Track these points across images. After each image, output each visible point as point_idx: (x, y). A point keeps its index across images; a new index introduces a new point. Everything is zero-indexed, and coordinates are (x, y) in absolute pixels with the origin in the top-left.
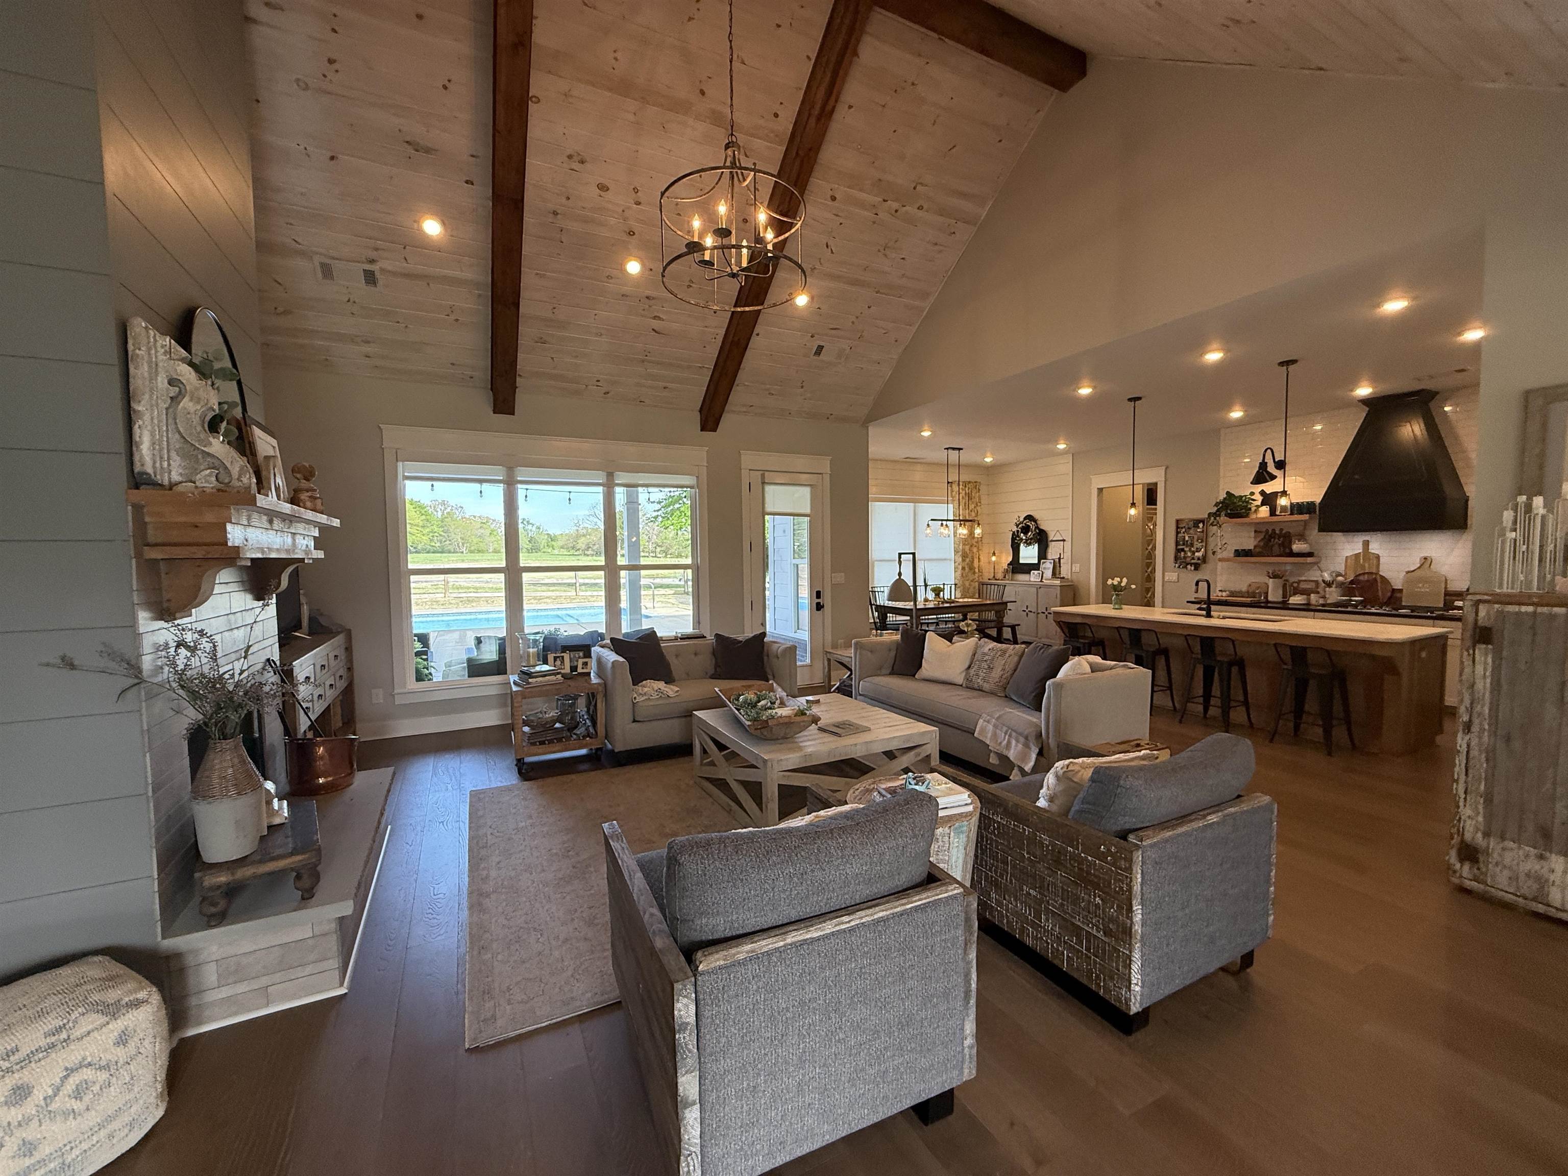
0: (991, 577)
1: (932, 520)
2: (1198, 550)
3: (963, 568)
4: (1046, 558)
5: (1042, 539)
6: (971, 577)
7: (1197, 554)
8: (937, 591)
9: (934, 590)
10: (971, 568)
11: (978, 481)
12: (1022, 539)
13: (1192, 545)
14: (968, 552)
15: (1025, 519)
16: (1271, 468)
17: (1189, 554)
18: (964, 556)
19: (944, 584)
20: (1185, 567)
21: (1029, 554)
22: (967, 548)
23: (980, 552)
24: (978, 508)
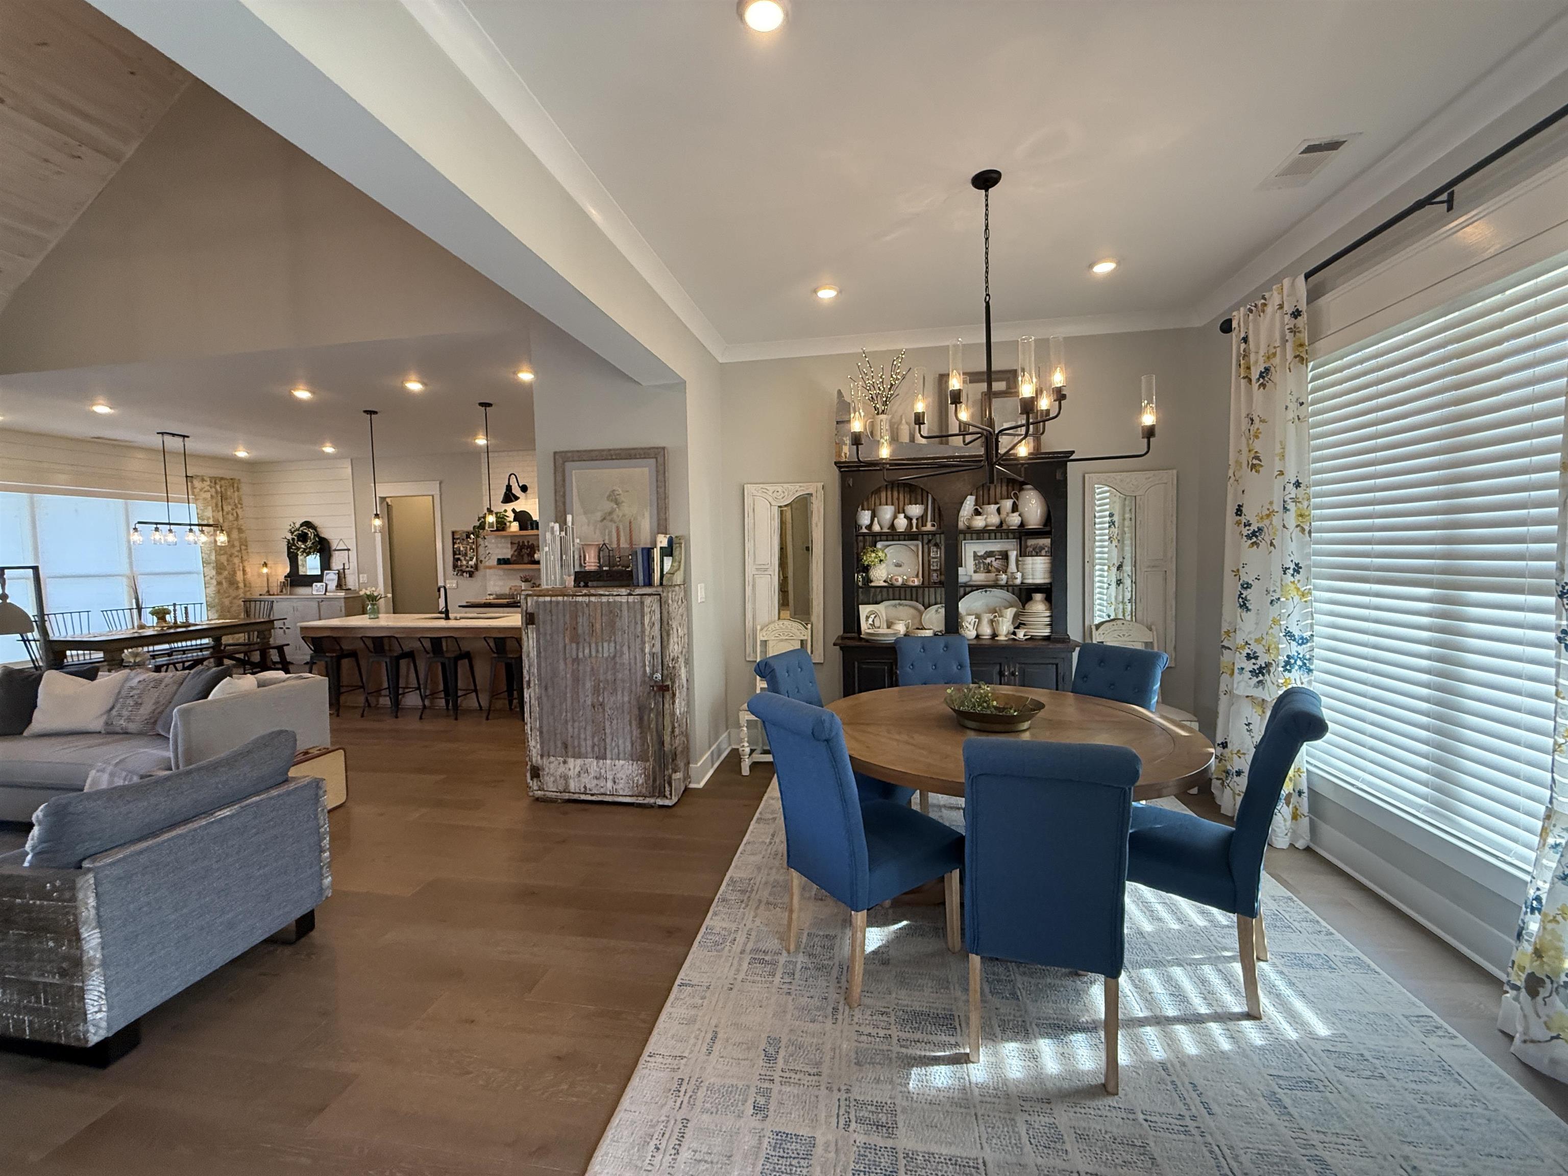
0: (264, 592)
1: (139, 523)
2: (471, 559)
3: (219, 583)
4: (329, 569)
5: (323, 548)
6: (233, 593)
7: (470, 563)
8: (161, 614)
9: (155, 612)
10: (232, 582)
11: (237, 478)
12: (298, 549)
13: (466, 555)
14: (226, 563)
15: (302, 525)
16: (516, 491)
17: (464, 563)
18: (219, 568)
19: (175, 605)
20: (462, 575)
21: (311, 564)
22: (223, 559)
23: (246, 564)
24: (239, 511)
